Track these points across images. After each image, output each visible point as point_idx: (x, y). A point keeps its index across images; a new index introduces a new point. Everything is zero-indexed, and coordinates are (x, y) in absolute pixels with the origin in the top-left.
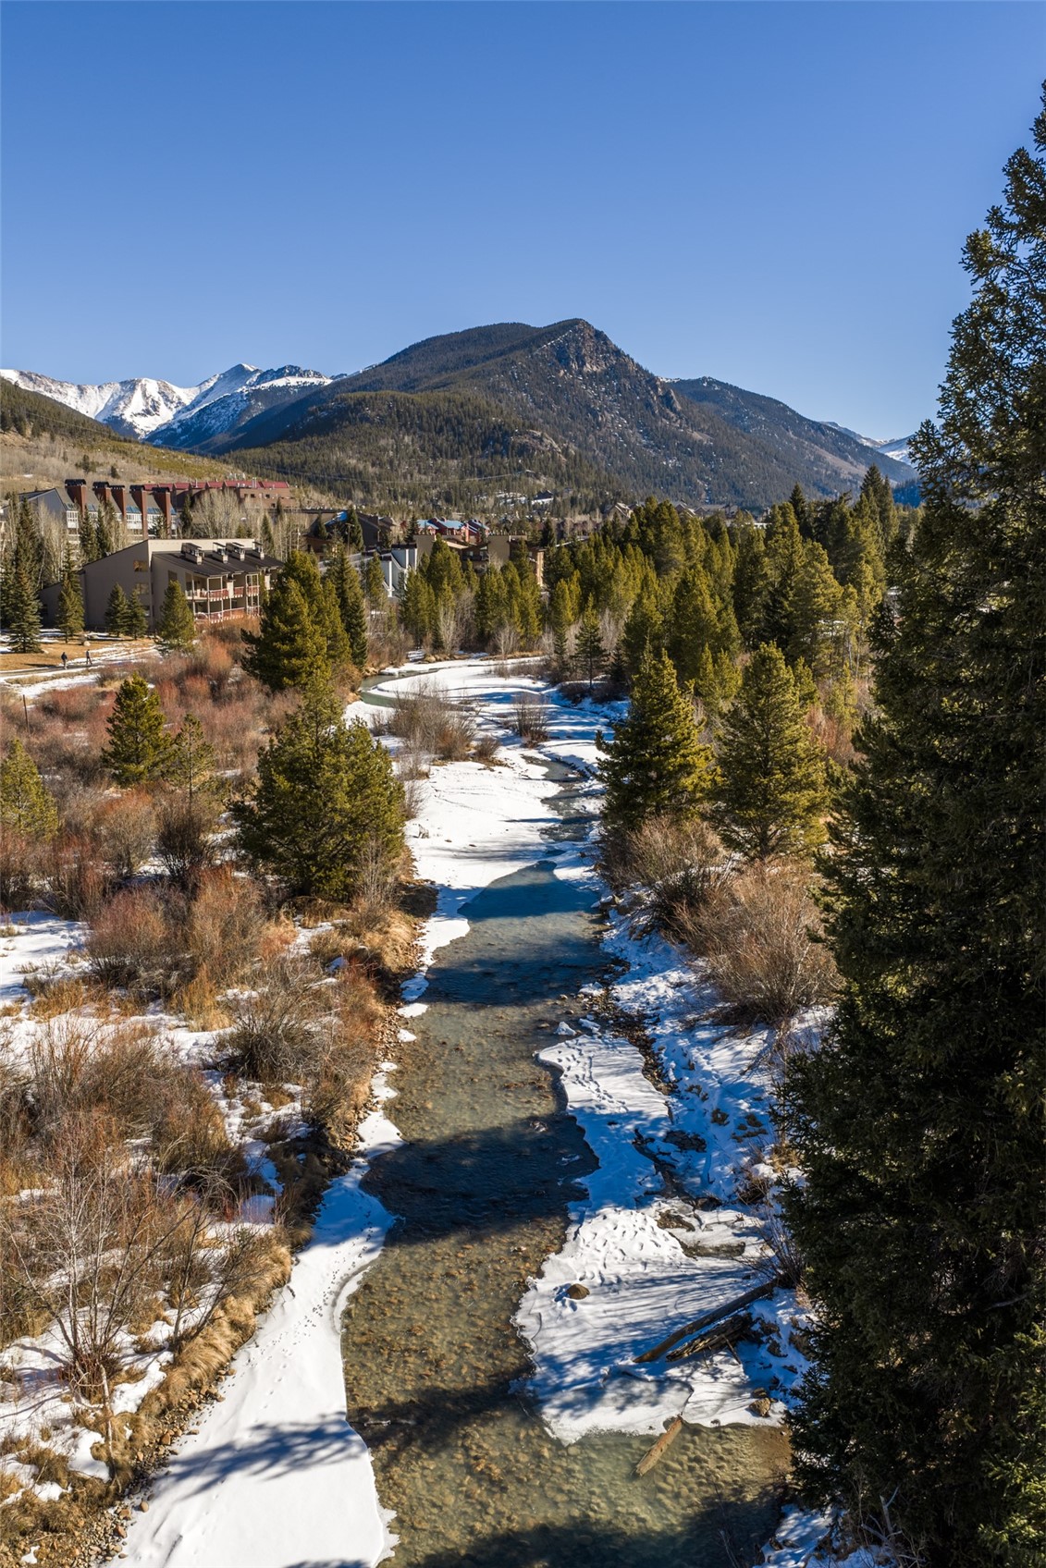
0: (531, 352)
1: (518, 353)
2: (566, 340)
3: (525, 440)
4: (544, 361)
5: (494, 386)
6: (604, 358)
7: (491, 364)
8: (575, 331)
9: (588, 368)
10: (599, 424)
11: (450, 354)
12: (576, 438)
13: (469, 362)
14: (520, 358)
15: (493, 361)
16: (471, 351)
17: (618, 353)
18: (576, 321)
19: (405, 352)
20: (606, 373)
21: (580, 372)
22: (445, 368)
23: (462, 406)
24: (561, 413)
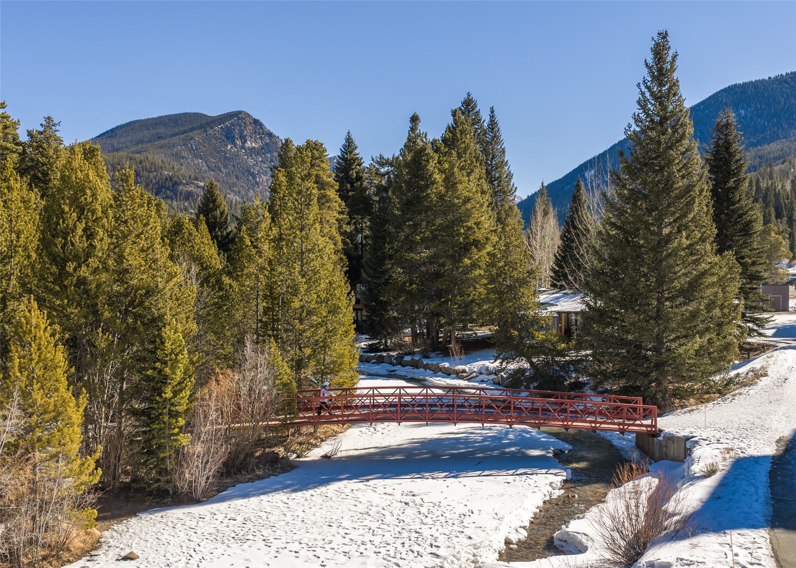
0: (206, 131)
1: (196, 132)
2: (232, 124)
3: (191, 188)
4: (216, 139)
5: (176, 154)
6: (261, 138)
7: (175, 139)
8: (239, 119)
9: (248, 144)
10: (257, 183)
11: (146, 132)
12: (239, 192)
13: (159, 138)
14: (198, 136)
15: (177, 137)
16: (162, 130)
17: (270, 135)
18: (240, 112)
19: (112, 130)
20: (262, 148)
21: (243, 147)
22: (142, 142)
23: (141, 162)
24: (228, 174)
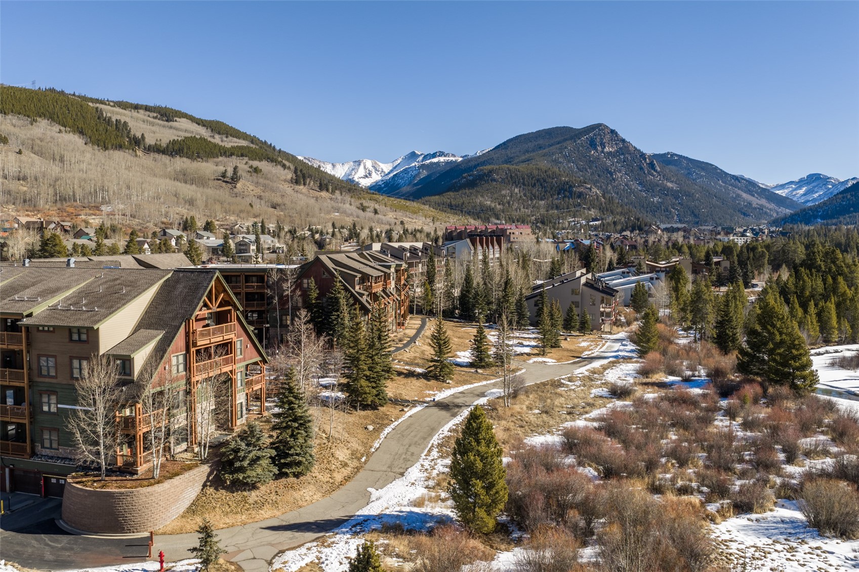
0: (575, 141)
1: (568, 142)
2: (595, 135)
3: (582, 189)
4: (583, 146)
5: (555, 160)
6: (616, 144)
7: (553, 149)
8: (600, 130)
9: (607, 149)
10: (614, 179)
11: (530, 144)
12: (601, 187)
13: (540, 148)
14: (570, 145)
15: (554, 147)
16: (541, 142)
17: (623, 141)
18: (600, 125)
19: (504, 143)
20: (617, 151)
21: (602, 152)
22: (527, 151)
24: (592, 174)
